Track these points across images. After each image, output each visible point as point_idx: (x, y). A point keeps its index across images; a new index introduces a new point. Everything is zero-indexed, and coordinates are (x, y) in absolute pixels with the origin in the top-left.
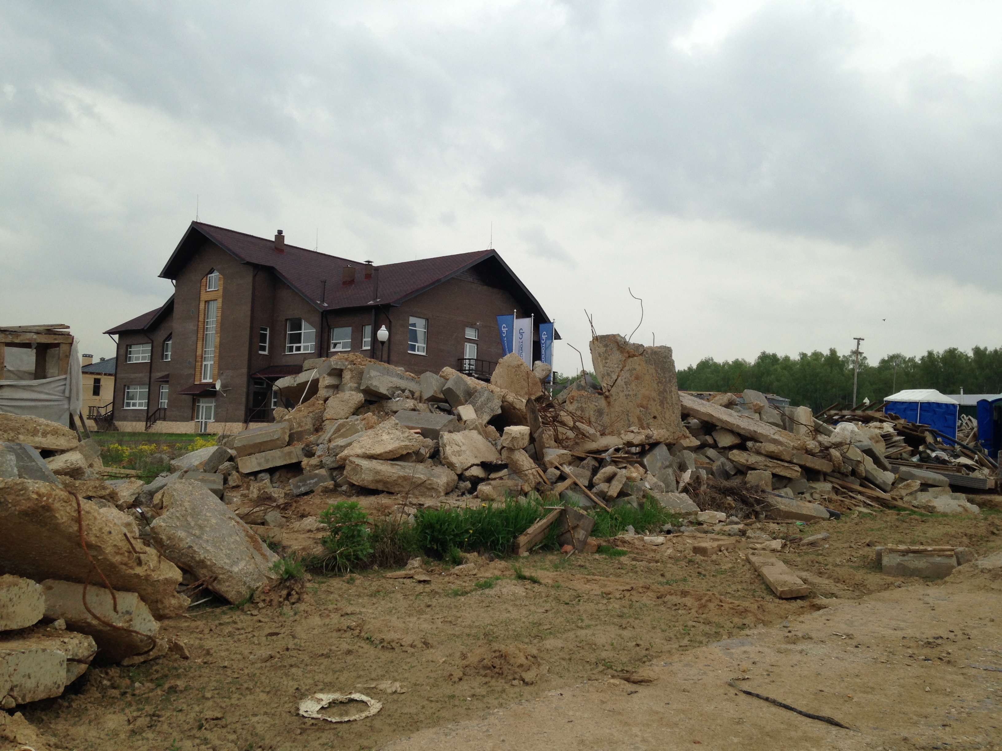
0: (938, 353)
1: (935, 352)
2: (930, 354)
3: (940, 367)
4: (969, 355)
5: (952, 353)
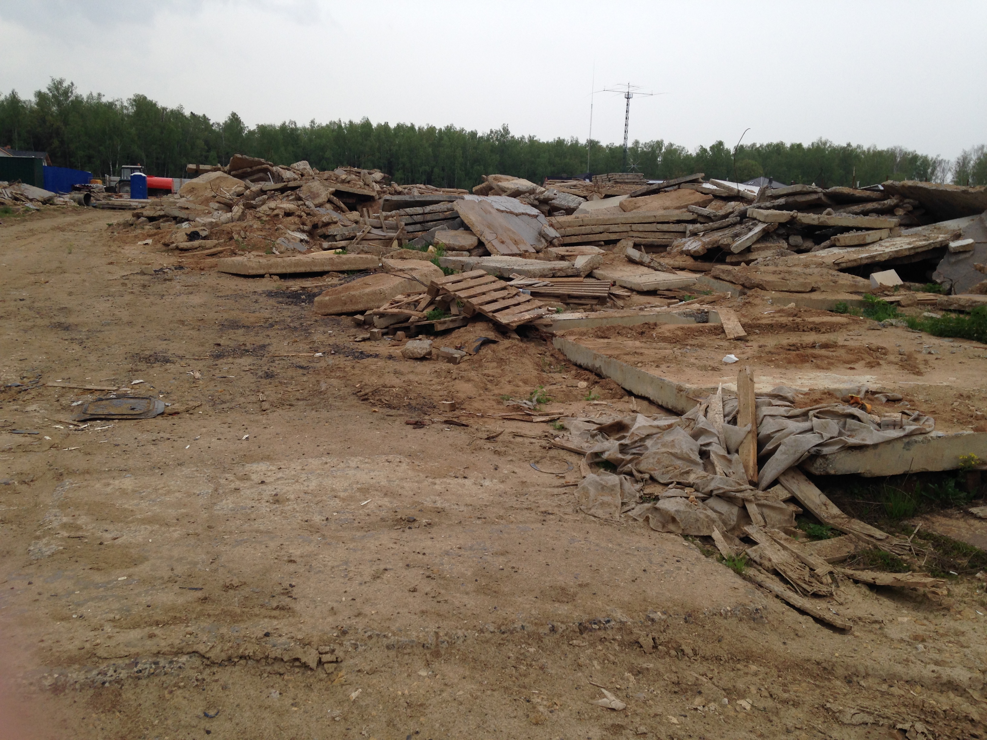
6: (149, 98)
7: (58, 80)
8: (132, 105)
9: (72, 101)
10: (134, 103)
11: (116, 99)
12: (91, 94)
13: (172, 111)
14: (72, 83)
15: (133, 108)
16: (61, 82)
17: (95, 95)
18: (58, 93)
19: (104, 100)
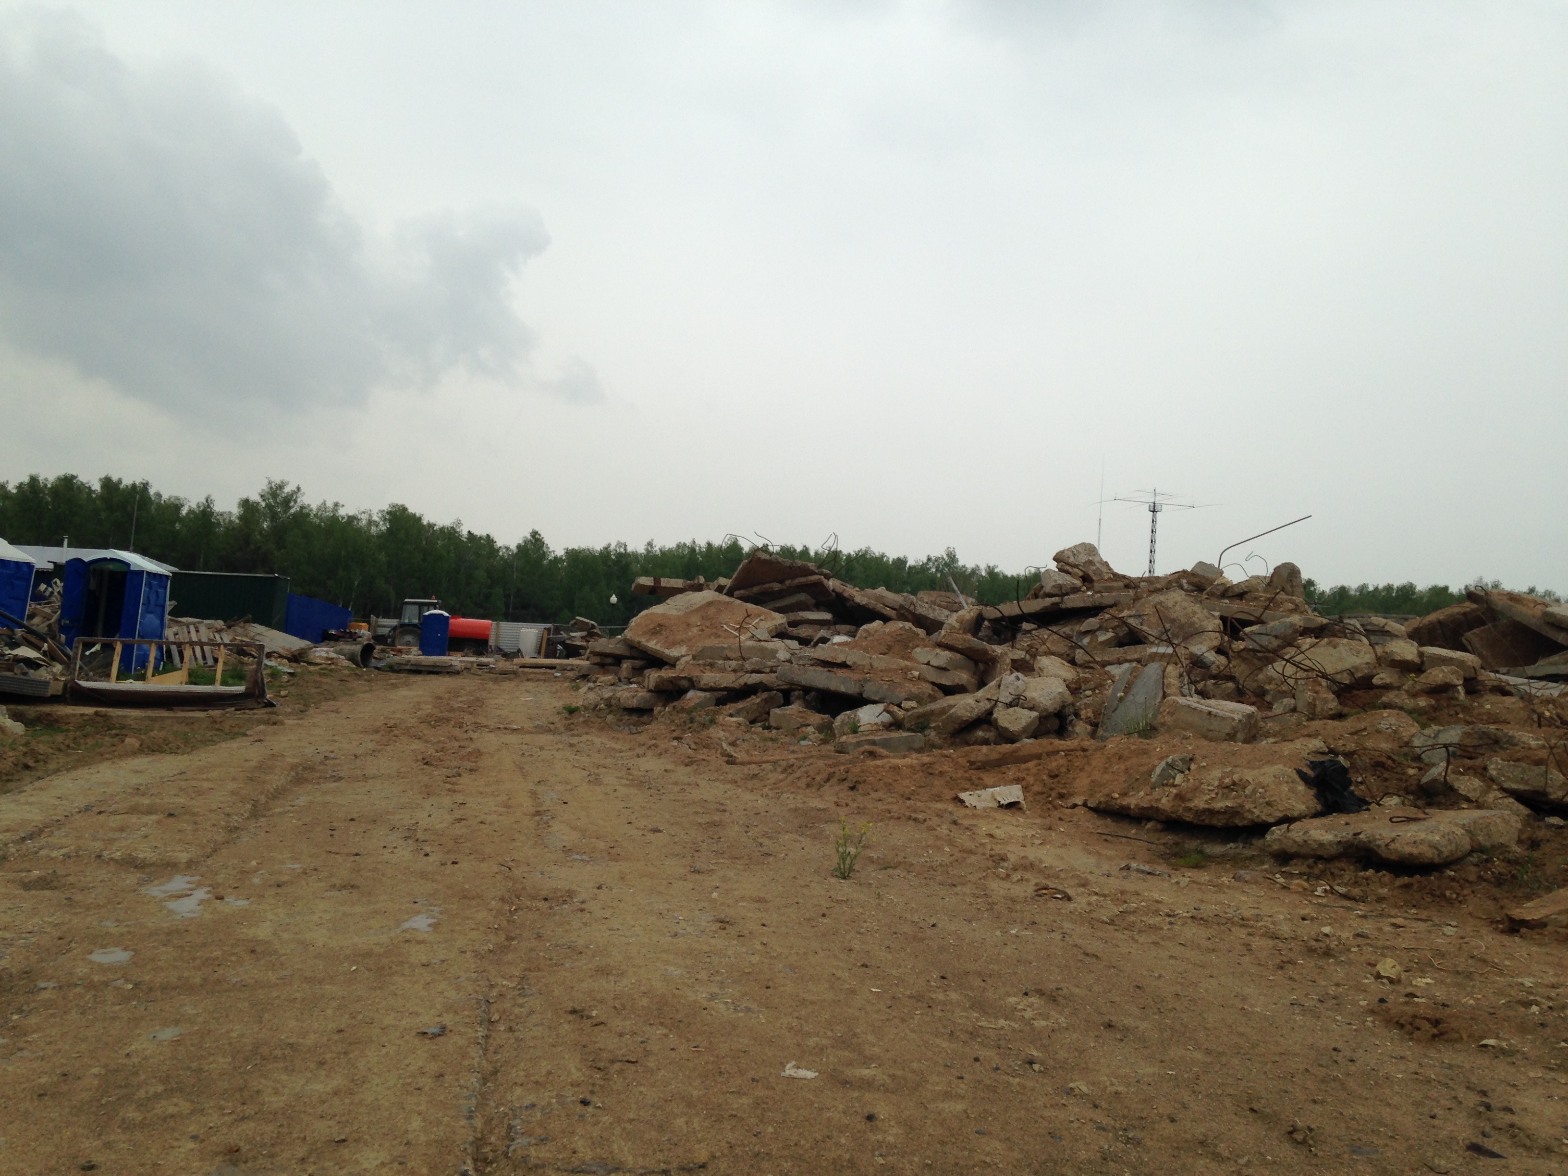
0: (46, 479)
1: (41, 479)
2: (34, 480)
3: (47, 503)
4: (93, 488)
5: (67, 483)
6: (411, 510)
7: (278, 482)
8: (385, 519)
9: (294, 515)
10: (387, 517)
11: (363, 509)
12: (324, 503)
13: (442, 529)
14: (299, 489)
15: (385, 524)
16: (281, 487)
17: (330, 505)
18: (275, 502)
19: (342, 512)
